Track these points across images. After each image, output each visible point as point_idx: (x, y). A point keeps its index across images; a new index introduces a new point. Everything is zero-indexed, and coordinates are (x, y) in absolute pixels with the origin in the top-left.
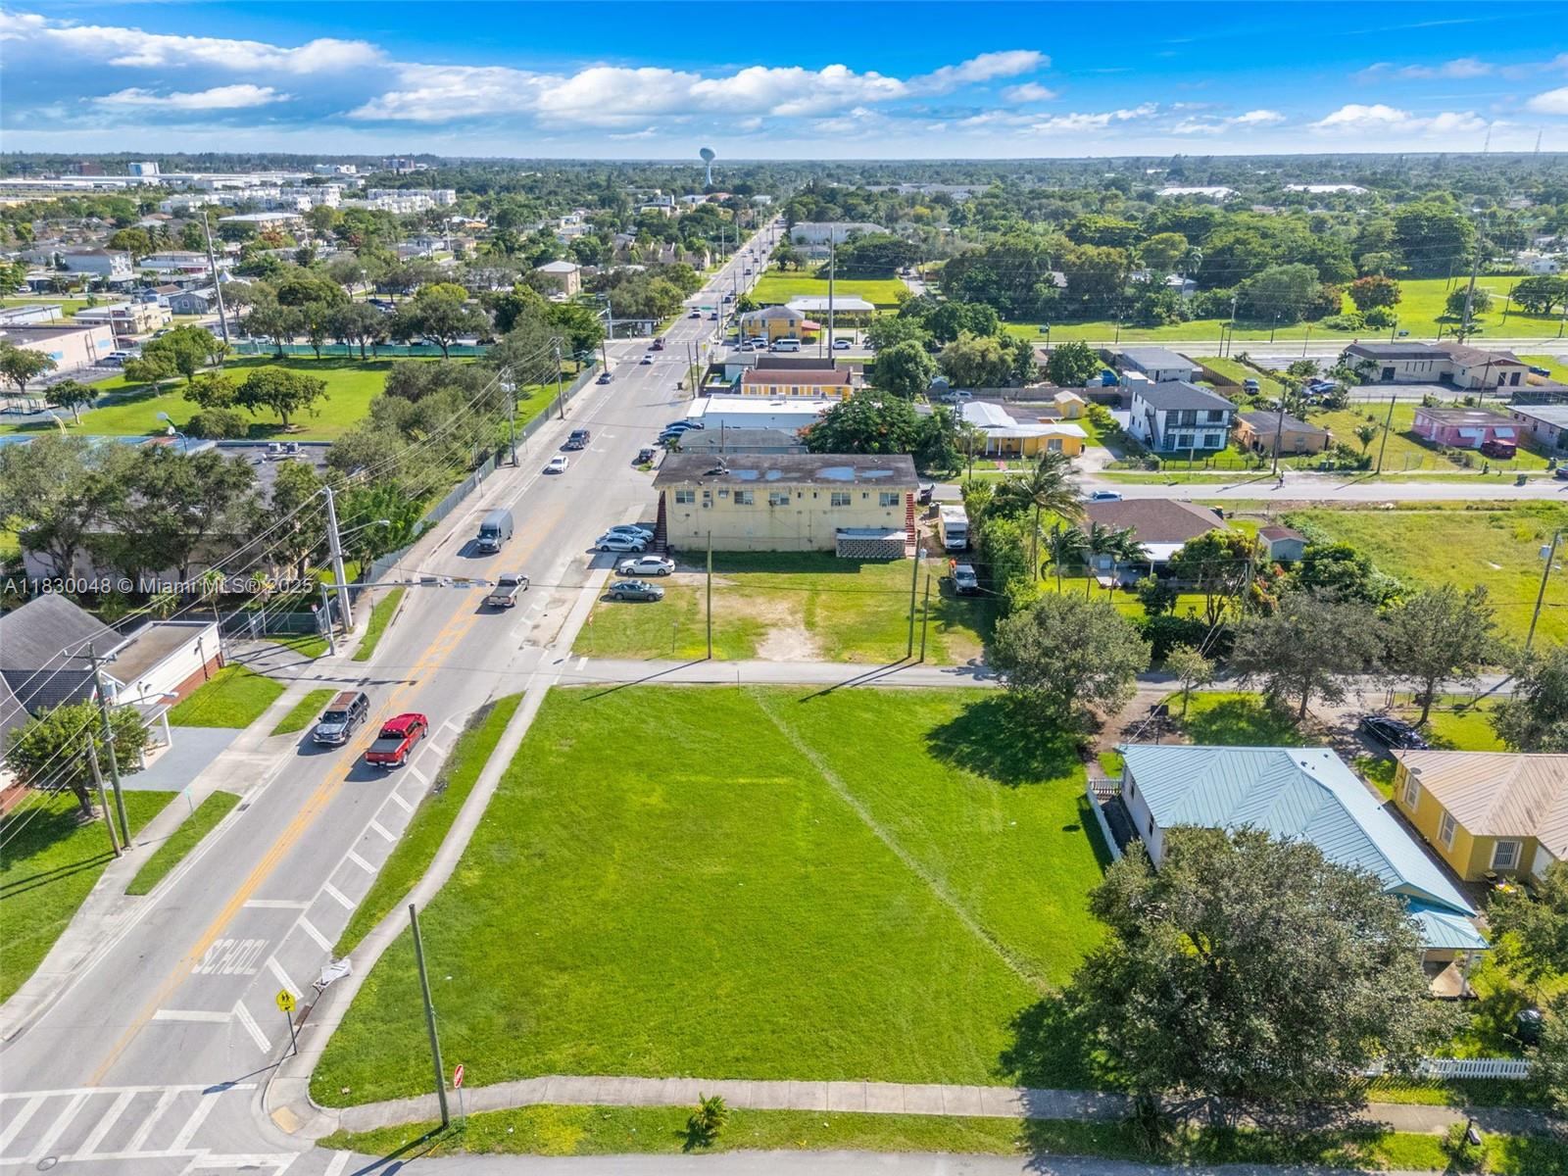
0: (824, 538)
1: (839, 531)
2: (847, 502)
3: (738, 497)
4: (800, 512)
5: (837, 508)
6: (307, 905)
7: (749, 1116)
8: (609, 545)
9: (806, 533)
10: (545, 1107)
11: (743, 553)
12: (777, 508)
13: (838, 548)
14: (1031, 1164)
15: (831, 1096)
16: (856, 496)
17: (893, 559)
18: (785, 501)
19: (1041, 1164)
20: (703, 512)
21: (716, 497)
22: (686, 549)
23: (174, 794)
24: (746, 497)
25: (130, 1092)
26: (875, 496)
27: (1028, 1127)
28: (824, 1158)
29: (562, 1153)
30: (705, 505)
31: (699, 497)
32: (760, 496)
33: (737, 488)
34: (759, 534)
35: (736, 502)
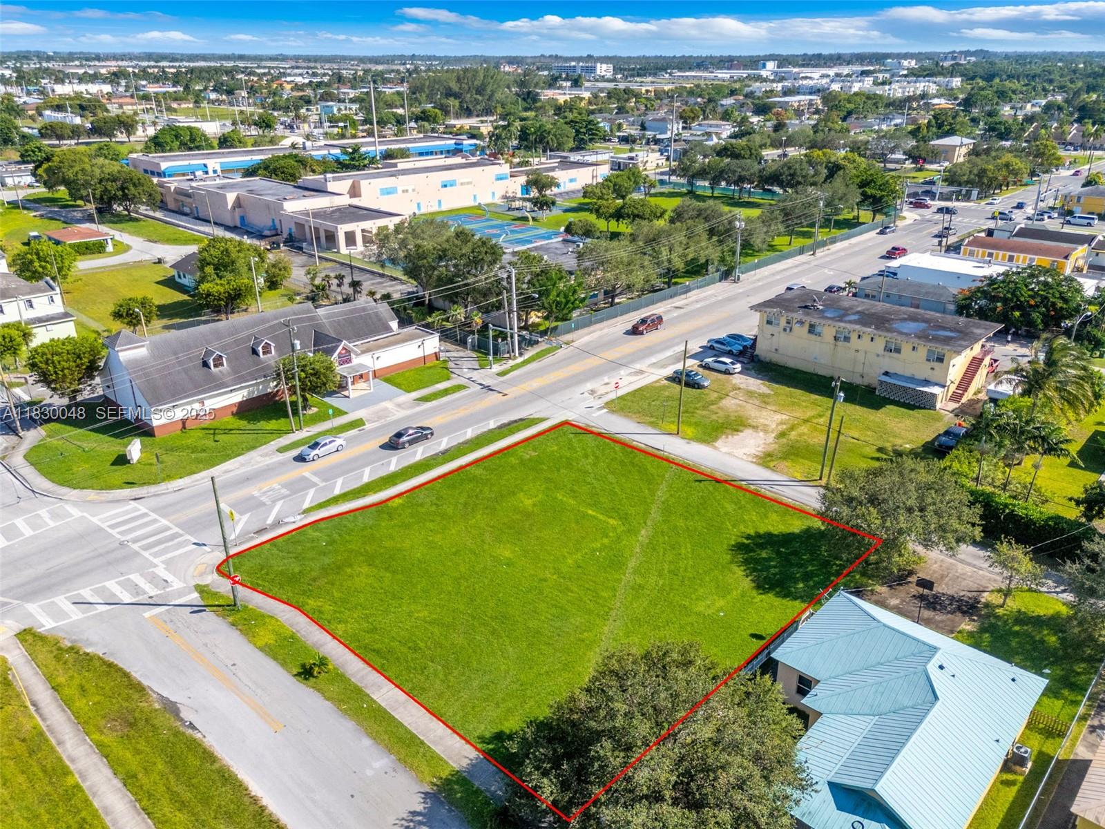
0: (873, 376)
1: (886, 374)
2: (898, 351)
3: (812, 329)
4: (857, 351)
5: (889, 354)
6: (322, 484)
7: (340, 677)
8: (715, 345)
9: (859, 369)
10: (277, 620)
11: (805, 373)
12: (840, 343)
13: (879, 388)
14: (426, 794)
15: (386, 694)
16: (906, 348)
17: (924, 408)
18: (847, 339)
19: (430, 798)
20: (783, 335)
21: (796, 327)
22: (768, 360)
23: (346, 413)
24: (818, 329)
25: (176, 530)
26: (922, 352)
27: (453, 775)
28: (342, 720)
29: (255, 644)
30: (785, 330)
31: (783, 322)
32: (828, 332)
33: (813, 321)
34: (823, 361)
35: (810, 331)
